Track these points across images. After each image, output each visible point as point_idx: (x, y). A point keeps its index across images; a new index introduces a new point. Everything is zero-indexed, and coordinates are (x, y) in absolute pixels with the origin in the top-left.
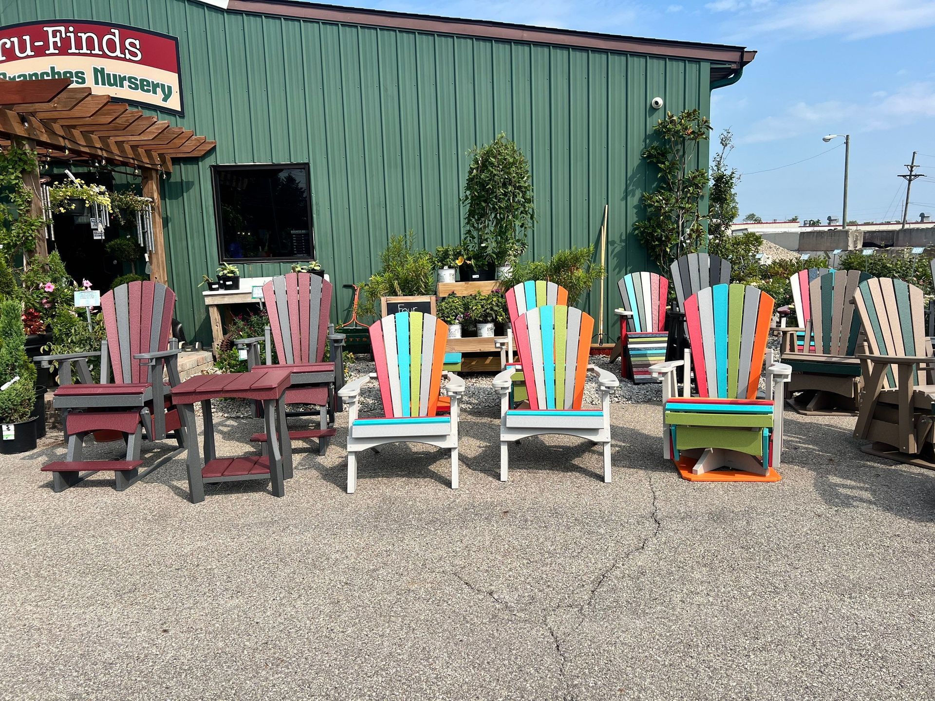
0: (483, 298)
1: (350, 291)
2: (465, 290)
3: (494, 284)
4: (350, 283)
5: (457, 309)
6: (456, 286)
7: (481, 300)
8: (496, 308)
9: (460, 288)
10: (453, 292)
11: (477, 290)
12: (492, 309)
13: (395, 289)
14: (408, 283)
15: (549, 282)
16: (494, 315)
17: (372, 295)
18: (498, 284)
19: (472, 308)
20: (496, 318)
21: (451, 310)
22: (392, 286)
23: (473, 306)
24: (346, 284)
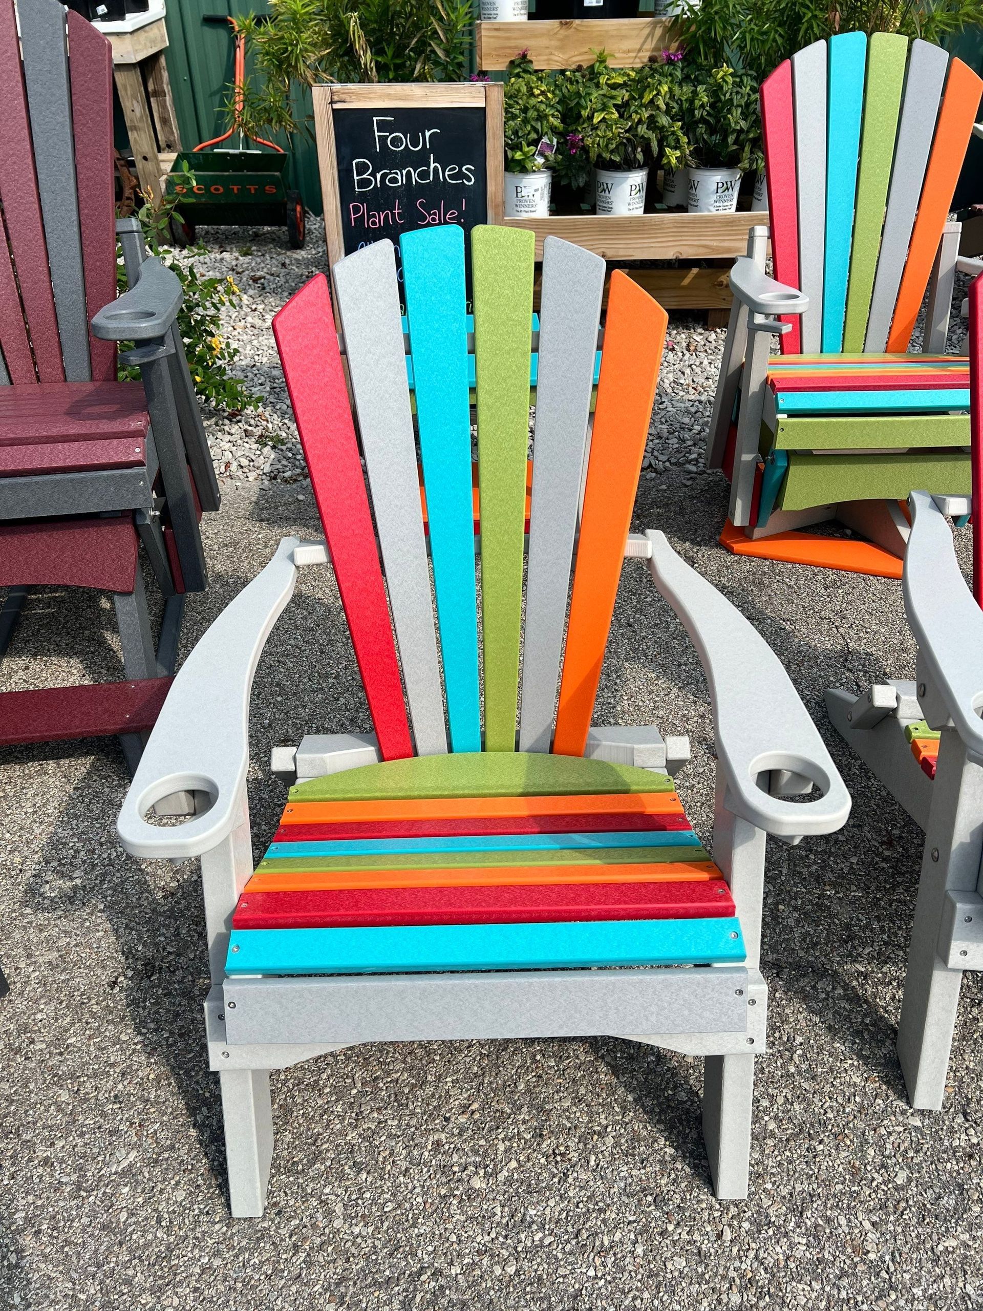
0: (620, 80)
1: (223, 34)
2: (557, 48)
3: (647, 31)
4: (221, 11)
5: (541, 117)
6: (534, 35)
7: (614, 87)
8: (664, 120)
9: (544, 42)
10: (524, 56)
11: (597, 50)
12: (652, 123)
13: (352, 45)
14: (391, 22)
15: (918, 42)
16: (654, 145)
17: (279, 67)
18: (659, 32)
19: (590, 118)
20: (662, 153)
21: (526, 121)
22: (340, 33)
23: (594, 111)
24: (210, 13)
